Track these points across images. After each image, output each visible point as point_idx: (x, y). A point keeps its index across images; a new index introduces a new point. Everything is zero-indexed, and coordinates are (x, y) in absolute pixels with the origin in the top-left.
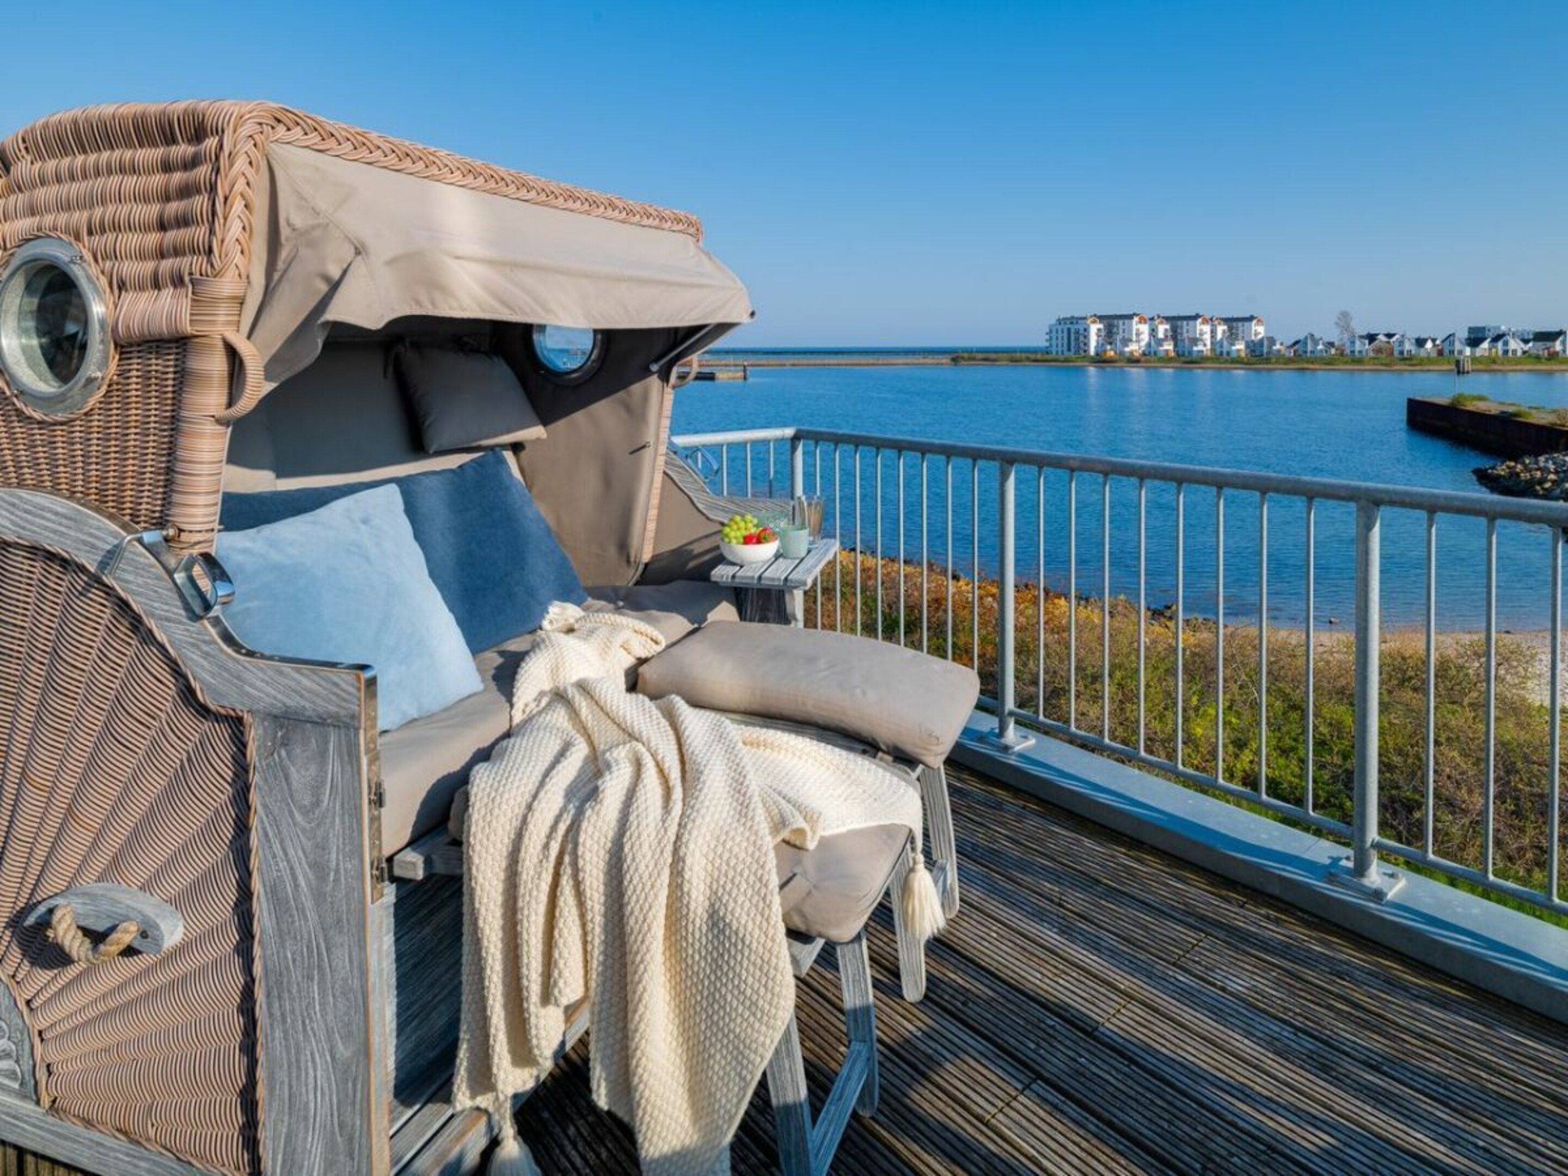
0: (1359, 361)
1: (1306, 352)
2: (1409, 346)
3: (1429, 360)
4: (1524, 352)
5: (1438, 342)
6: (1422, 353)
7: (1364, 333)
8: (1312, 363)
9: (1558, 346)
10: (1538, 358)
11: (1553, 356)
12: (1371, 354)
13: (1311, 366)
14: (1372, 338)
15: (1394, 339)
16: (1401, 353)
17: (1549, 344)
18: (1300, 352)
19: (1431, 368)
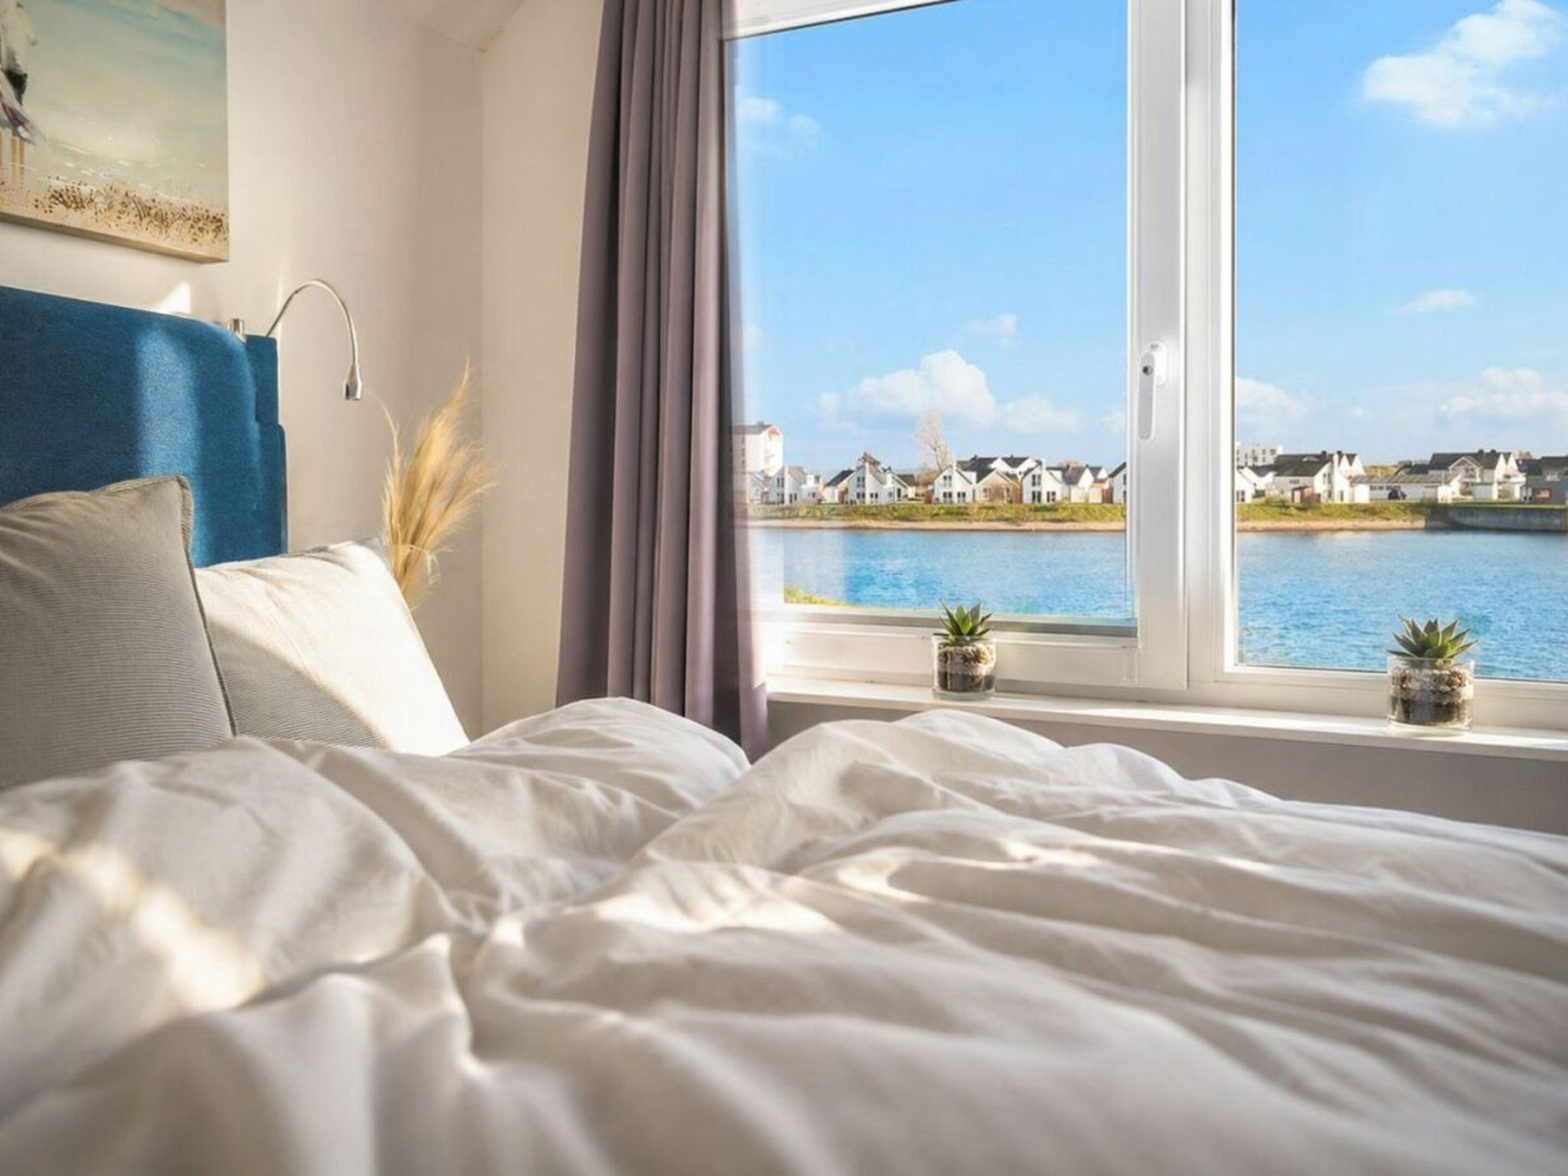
0: (960, 513)
1: (861, 496)
2: (1051, 484)
3: (1087, 510)
4: (1259, 494)
5: (1103, 474)
6: (1076, 495)
7: (967, 458)
8: (874, 516)
9: (1318, 484)
10: (1283, 505)
11: (1310, 503)
12: (981, 498)
13: (874, 524)
14: (981, 467)
15: (1023, 467)
16: (1036, 496)
17: (1303, 480)
18: (852, 496)
19: (1092, 525)
